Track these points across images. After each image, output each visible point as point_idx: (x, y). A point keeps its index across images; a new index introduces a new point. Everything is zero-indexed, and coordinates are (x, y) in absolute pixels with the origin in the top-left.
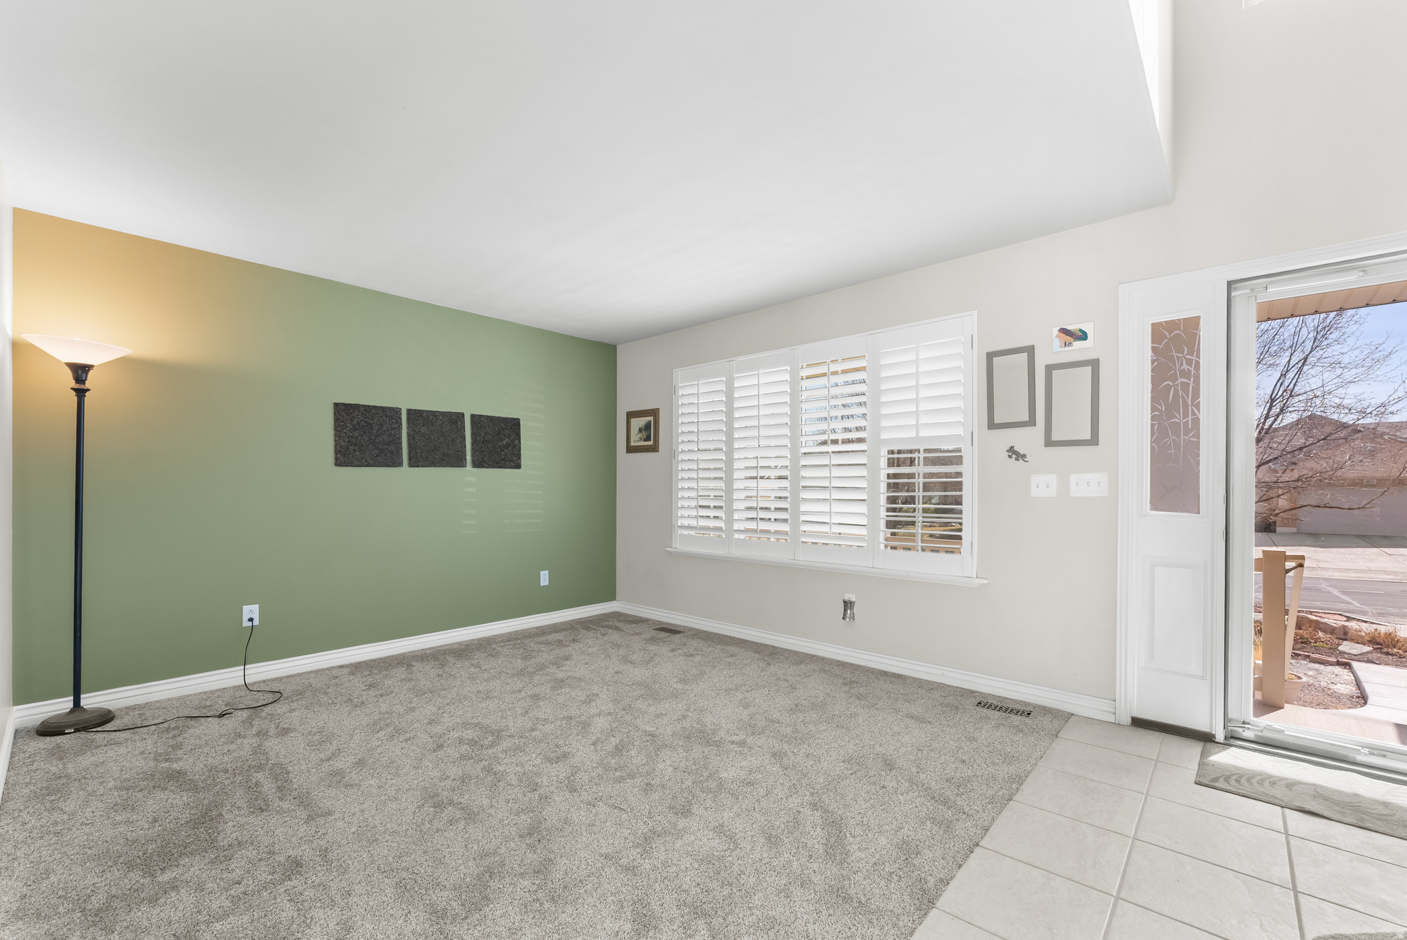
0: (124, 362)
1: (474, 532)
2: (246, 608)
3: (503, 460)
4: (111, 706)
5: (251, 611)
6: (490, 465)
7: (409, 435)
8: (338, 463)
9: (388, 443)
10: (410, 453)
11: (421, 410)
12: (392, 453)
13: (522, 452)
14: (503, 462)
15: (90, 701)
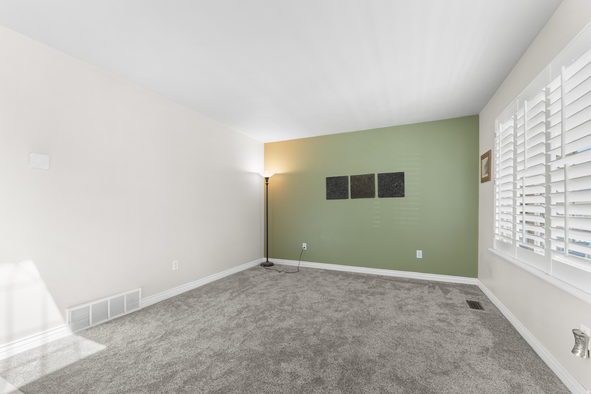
0: (276, 175)
1: (379, 226)
2: (303, 244)
3: (394, 193)
4: (274, 263)
5: (304, 245)
6: (387, 196)
7: (351, 186)
8: (327, 199)
9: (343, 190)
10: (351, 193)
11: (356, 176)
12: (344, 194)
13: (405, 189)
14: (394, 194)
15: (270, 260)
